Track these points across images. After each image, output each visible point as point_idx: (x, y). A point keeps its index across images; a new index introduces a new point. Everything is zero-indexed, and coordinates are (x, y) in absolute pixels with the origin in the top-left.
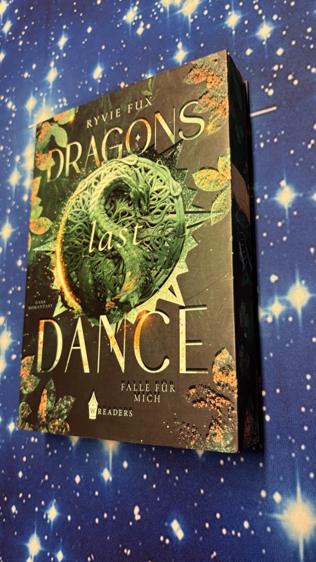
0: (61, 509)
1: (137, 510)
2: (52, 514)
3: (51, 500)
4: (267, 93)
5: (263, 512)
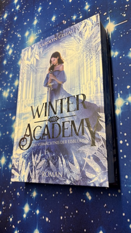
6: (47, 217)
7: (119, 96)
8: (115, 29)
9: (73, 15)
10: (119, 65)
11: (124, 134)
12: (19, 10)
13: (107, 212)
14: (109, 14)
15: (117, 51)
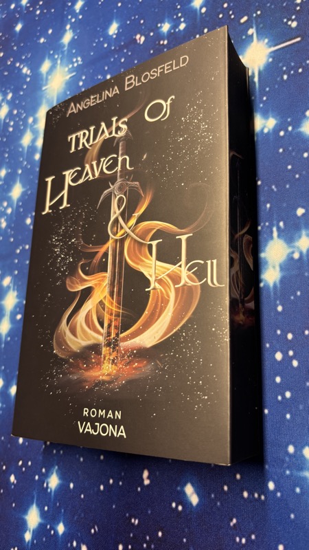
0: (62, 476)
1: (146, 474)
2: (54, 482)
3: (53, 466)
4: (290, 25)
5: (291, 471)
6: (83, 544)
7: (275, 234)
8: (268, 60)
9: (162, 21)
10: (278, 153)
11: (287, 334)
12: (29, 7)
13: (238, 539)
14: (254, 21)
15: (273, 117)
